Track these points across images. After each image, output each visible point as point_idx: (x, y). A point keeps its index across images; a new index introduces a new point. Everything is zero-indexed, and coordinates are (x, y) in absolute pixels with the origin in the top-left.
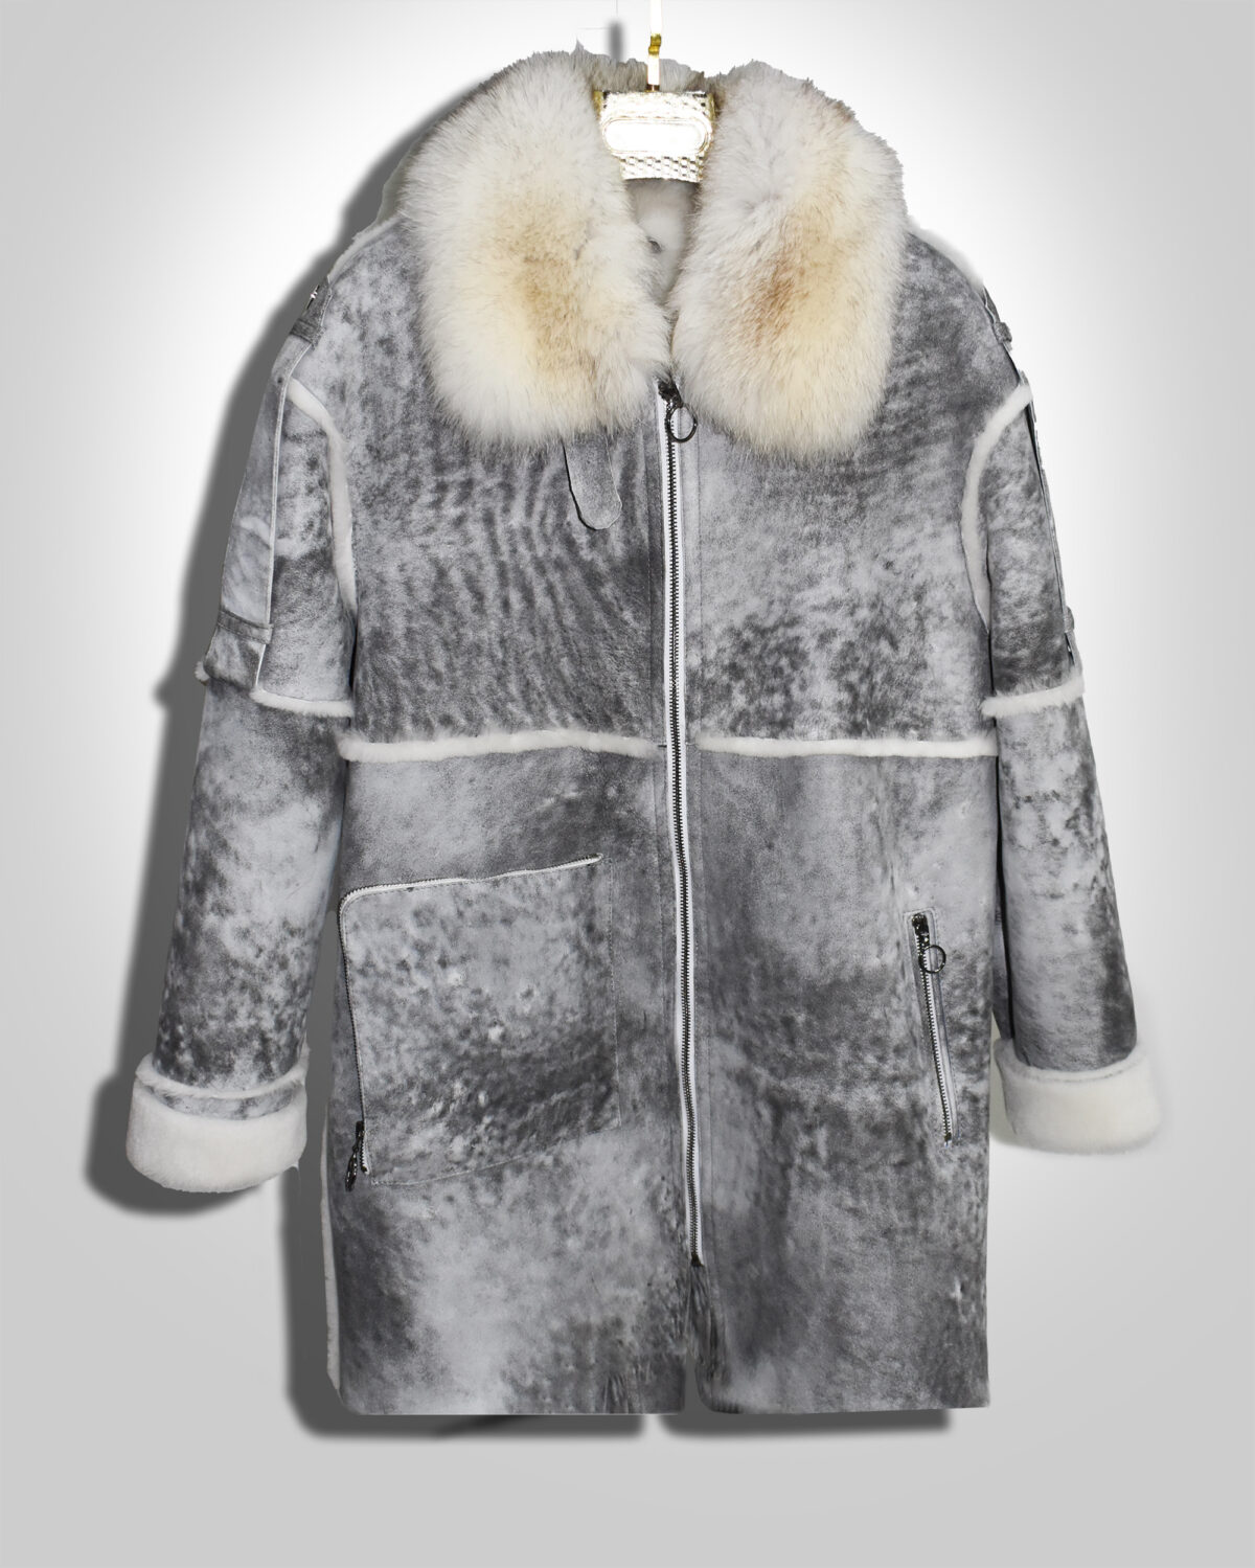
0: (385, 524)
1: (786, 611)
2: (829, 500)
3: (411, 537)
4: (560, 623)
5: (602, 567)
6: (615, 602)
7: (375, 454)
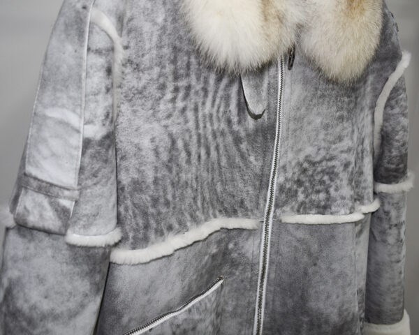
0: (141, 112)
1: (327, 153)
2: (346, 100)
3: (159, 120)
4: (219, 164)
5: (243, 134)
6: (246, 151)
7: (135, 66)
